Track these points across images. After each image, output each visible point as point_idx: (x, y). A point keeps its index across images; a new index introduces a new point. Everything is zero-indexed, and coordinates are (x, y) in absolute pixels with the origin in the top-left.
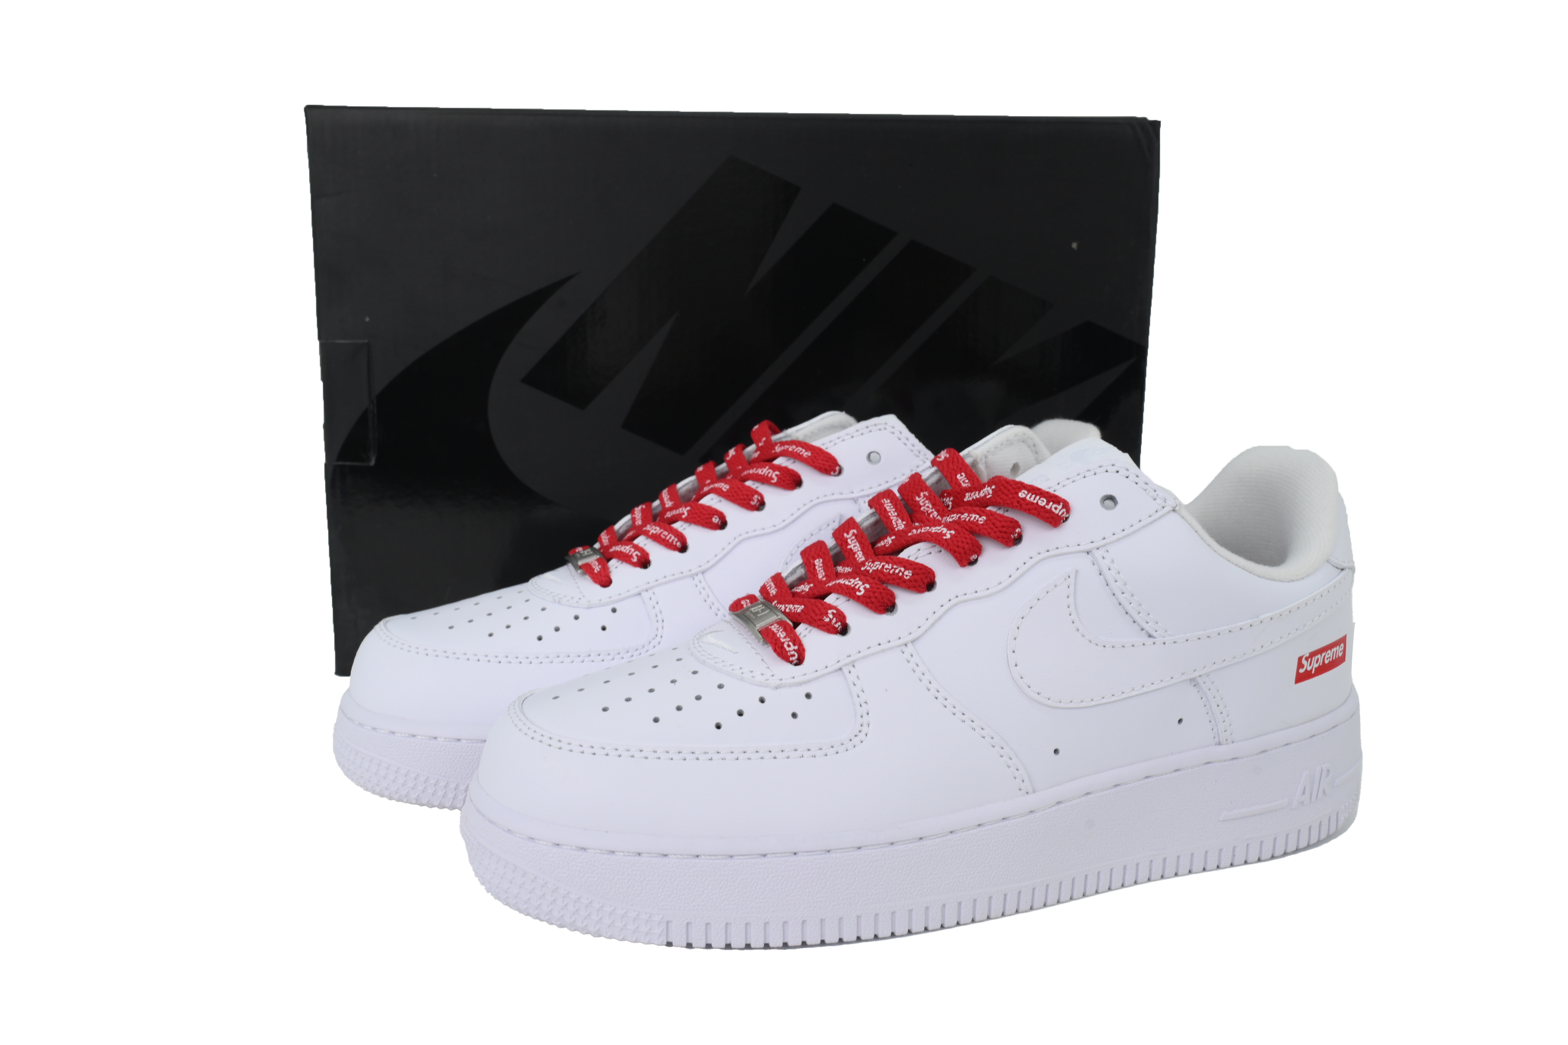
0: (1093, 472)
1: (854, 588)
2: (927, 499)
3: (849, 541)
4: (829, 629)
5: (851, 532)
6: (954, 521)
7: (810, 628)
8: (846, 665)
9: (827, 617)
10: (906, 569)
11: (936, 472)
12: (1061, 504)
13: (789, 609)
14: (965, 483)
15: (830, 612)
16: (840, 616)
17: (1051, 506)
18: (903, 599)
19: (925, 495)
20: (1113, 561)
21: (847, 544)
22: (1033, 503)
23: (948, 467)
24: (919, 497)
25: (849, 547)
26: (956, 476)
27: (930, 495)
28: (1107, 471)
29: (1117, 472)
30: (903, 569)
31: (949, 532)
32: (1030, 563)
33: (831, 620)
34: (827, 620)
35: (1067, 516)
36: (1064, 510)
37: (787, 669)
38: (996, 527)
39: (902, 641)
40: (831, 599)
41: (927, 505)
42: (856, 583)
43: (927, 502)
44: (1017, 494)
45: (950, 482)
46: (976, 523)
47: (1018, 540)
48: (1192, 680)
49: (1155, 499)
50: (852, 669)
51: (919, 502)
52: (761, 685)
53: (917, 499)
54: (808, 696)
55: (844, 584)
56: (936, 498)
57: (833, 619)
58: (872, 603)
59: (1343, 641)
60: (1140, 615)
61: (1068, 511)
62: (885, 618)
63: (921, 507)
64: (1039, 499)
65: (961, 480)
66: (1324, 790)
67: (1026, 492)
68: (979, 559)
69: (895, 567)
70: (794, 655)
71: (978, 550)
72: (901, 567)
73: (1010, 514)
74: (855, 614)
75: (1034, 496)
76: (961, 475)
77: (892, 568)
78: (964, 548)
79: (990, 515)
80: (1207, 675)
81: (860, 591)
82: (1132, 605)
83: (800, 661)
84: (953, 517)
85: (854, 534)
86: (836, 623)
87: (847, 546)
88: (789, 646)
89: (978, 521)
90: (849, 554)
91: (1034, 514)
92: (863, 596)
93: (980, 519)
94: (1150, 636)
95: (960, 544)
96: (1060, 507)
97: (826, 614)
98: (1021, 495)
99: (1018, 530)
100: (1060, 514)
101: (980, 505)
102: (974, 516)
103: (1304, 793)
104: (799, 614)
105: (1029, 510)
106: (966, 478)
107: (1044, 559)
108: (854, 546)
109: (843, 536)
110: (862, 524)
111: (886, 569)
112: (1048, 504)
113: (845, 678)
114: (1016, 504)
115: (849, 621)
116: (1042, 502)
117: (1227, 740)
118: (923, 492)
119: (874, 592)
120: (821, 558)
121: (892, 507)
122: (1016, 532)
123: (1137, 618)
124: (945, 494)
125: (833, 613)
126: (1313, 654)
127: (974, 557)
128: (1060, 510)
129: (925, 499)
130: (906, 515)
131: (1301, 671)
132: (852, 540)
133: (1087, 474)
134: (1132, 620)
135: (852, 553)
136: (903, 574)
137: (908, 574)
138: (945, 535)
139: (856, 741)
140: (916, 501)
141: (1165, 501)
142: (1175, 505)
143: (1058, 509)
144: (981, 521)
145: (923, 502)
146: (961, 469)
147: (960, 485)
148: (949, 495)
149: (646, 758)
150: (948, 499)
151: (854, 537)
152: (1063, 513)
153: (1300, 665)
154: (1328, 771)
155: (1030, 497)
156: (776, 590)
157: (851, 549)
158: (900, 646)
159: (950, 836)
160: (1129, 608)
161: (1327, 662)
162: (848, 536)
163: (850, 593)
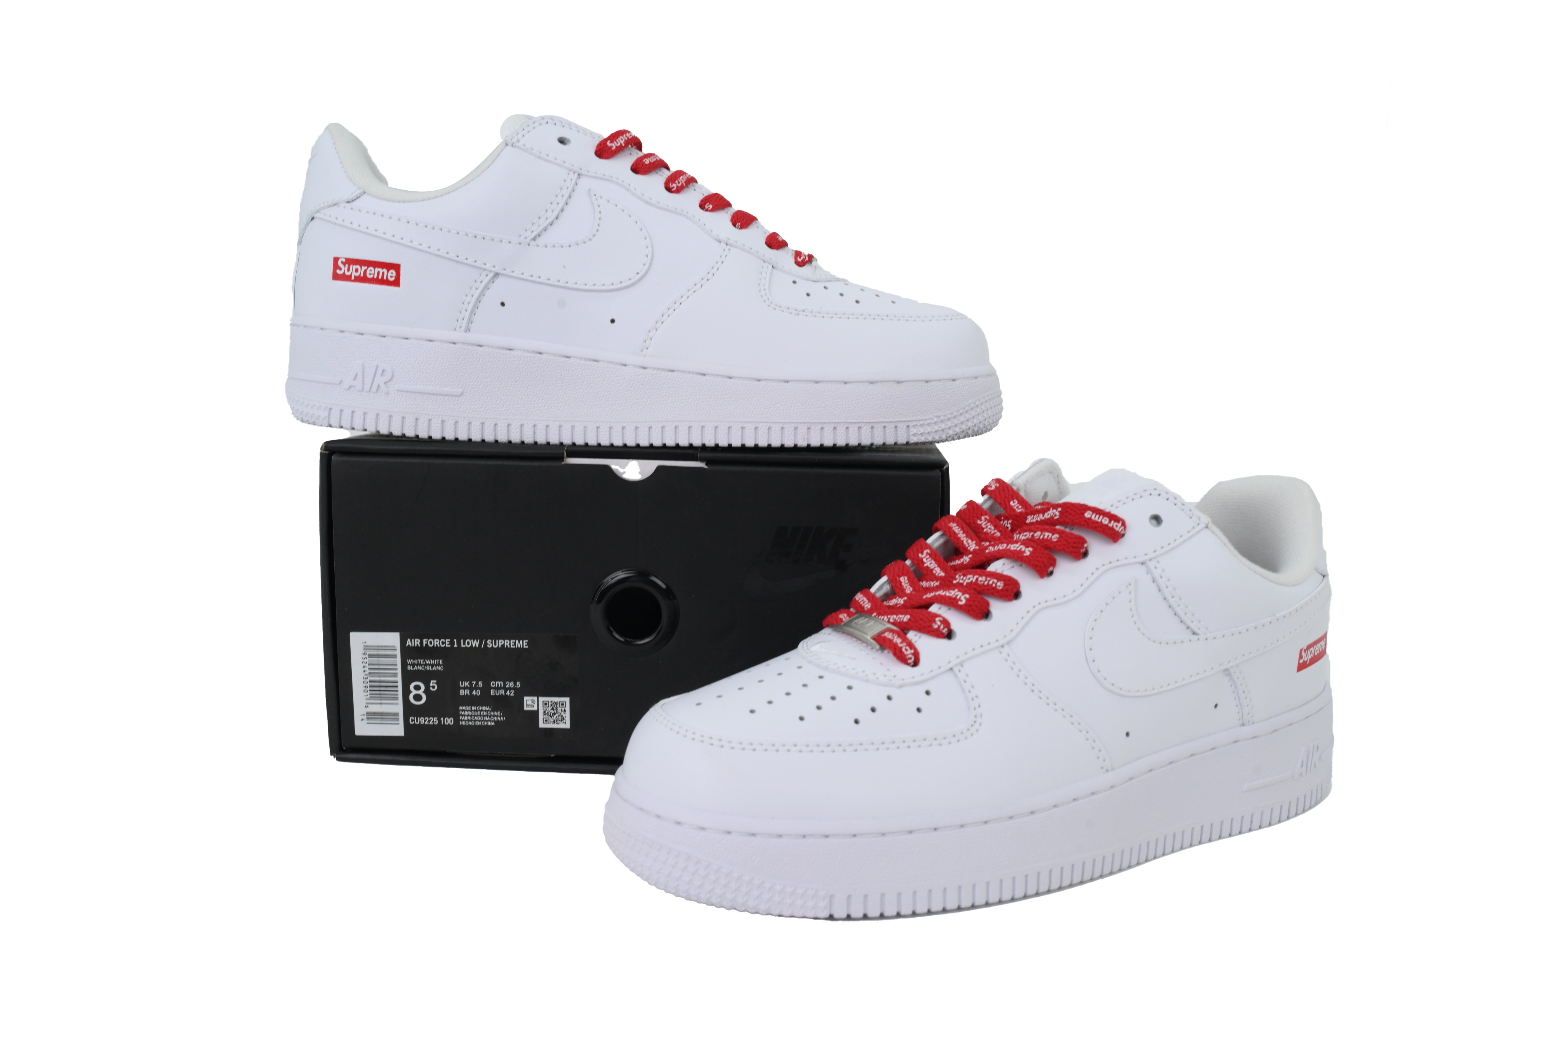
0: (1139, 496)
1: (955, 598)
2: (988, 522)
3: (924, 560)
4: (937, 634)
5: (925, 552)
6: (1028, 539)
7: (919, 634)
8: (956, 665)
9: (936, 624)
10: (998, 580)
11: (989, 499)
12: (1121, 522)
13: (893, 619)
14: (1019, 509)
15: (937, 619)
16: (946, 623)
17: (1113, 524)
18: (997, 607)
19: (986, 519)
20: (1163, 570)
21: (923, 563)
22: (1097, 522)
23: (1000, 495)
24: (981, 520)
25: (925, 565)
26: (1009, 502)
27: (990, 518)
28: (1150, 495)
29: (1159, 495)
30: (995, 581)
31: (1027, 549)
32: (1097, 574)
33: (939, 627)
34: (936, 626)
35: (1124, 533)
36: (1123, 528)
37: (905, 671)
38: (1069, 543)
39: (1000, 643)
40: (934, 609)
41: (989, 527)
42: (956, 594)
43: (989, 524)
44: (1083, 514)
45: (1005, 508)
46: (1049, 541)
47: (1085, 554)
48: (1226, 670)
49: (1191, 518)
50: (960, 668)
51: (981, 524)
52: (886, 685)
53: (979, 522)
54: (928, 693)
55: (945, 595)
56: (996, 520)
57: (940, 626)
58: (973, 610)
59: (1324, 637)
60: (1187, 615)
61: (1125, 527)
62: (983, 624)
63: (983, 529)
64: (1103, 518)
65: (1015, 506)
66: (1315, 762)
67: (1091, 513)
68: (1055, 571)
69: (988, 579)
70: (911, 658)
71: (1053, 563)
72: (994, 578)
73: (1077, 532)
74: (958, 622)
75: (1098, 516)
76: (1014, 502)
77: (986, 580)
78: (1043, 562)
79: (1060, 533)
80: (1237, 666)
81: (961, 601)
82: (1180, 607)
83: (916, 663)
84: (1026, 536)
85: (927, 554)
86: (943, 629)
87: (923, 565)
88: (906, 650)
89: (1051, 538)
90: (927, 570)
91: (1099, 531)
92: (965, 604)
93: (1053, 537)
94: (1194, 633)
95: (1040, 559)
96: (1120, 525)
97: (934, 621)
98: (1088, 515)
99: (1085, 545)
100: (1120, 530)
101: (1049, 524)
102: (1047, 534)
103: (1302, 766)
104: (906, 623)
105: (1096, 528)
106: (1019, 505)
107: (1108, 570)
108: (930, 564)
109: (918, 556)
110: (933, 545)
111: (981, 581)
112: (1110, 522)
113: (956, 676)
114: (1083, 523)
115: (953, 627)
116: (1105, 521)
117: (1249, 722)
118: (984, 516)
119: (974, 601)
120: (906, 575)
121: (960, 529)
122: (1084, 547)
123: (1185, 618)
124: (1002, 518)
125: (940, 621)
126: (1309, 647)
127: (1051, 569)
128: (1120, 528)
129: (986, 522)
130: (973, 535)
131: (1301, 661)
132: (927, 559)
133: (1135, 497)
134: (1180, 621)
135: (929, 571)
136: (996, 584)
137: (1000, 585)
138: (1024, 552)
139: (973, 730)
140: (978, 524)
141: (1199, 519)
142: (1207, 523)
143: (1118, 527)
144: (1054, 539)
145: (985, 524)
146: (1012, 496)
147: (1014, 510)
148: (1007, 518)
149: (801, 751)
150: (1006, 522)
151: (928, 556)
152: (1122, 530)
153: (1301, 657)
154: (1318, 747)
155: (1095, 517)
156: (870, 604)
157: (927, 567)
158: (997, 648)
159: (1054, 810)
160: (1178, 610)
161: (1316, 654)
162: (923, 556)
163: (952, 603)
